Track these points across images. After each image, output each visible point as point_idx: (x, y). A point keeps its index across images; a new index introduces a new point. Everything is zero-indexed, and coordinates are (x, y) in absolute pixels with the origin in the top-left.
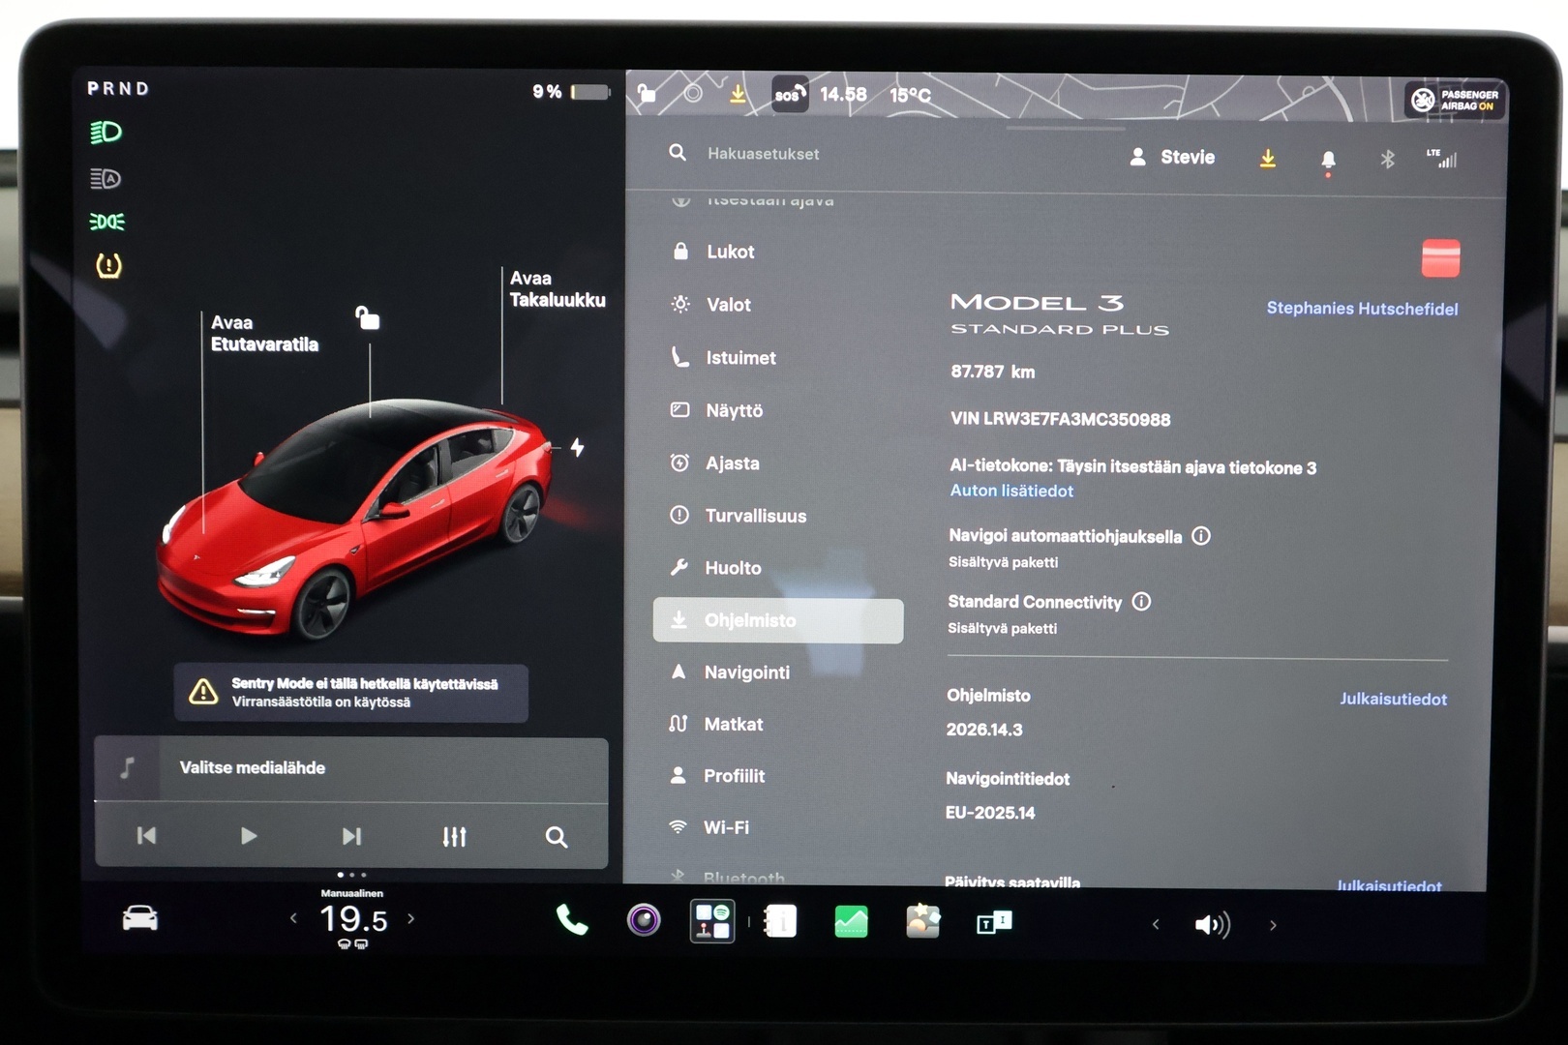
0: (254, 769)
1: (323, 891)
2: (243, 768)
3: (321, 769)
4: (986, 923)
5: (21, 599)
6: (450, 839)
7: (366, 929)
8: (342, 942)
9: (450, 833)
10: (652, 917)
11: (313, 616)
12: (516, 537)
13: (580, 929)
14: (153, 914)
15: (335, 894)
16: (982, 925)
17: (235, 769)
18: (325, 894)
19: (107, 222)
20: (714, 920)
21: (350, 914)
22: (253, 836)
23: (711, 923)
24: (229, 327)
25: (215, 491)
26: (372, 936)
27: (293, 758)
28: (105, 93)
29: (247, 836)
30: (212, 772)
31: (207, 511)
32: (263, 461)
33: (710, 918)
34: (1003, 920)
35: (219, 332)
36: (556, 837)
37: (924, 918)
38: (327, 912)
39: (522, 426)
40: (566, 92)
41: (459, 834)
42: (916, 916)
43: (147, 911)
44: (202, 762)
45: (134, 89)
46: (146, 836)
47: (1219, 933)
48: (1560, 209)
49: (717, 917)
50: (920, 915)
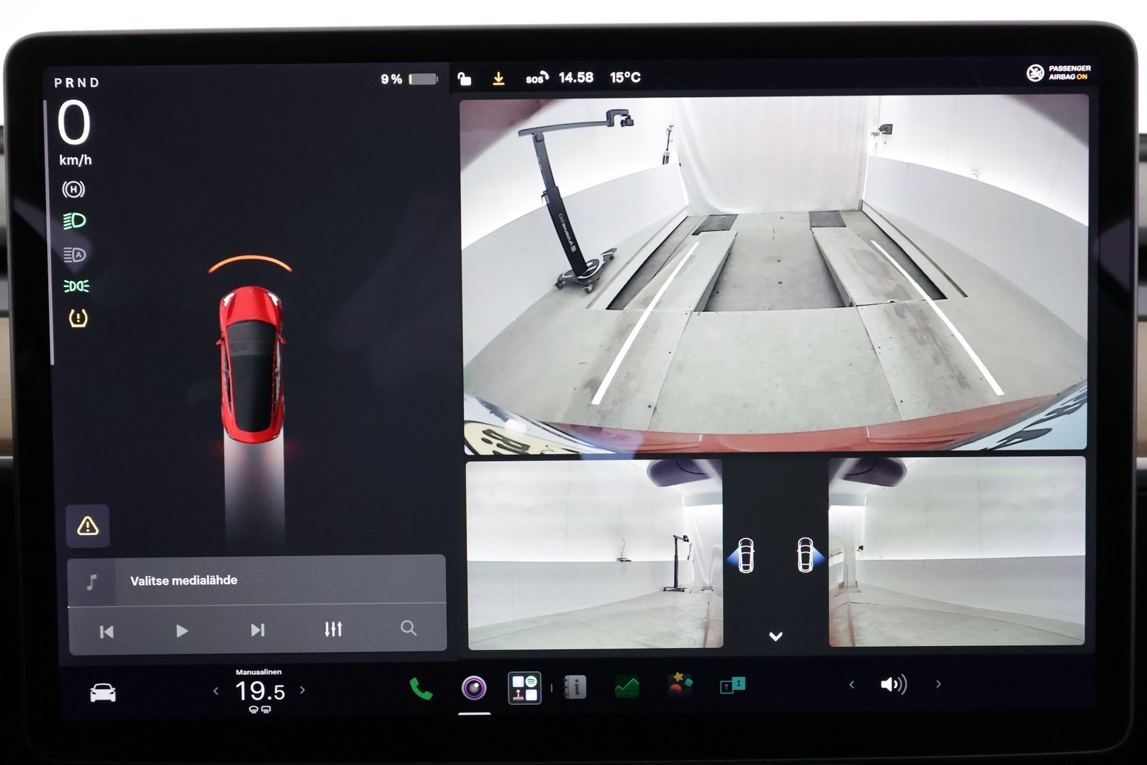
0: (185, 582)
1: (237, 671)
2: (176, 581)
3: (234, 581)
4: (727, 686)
5: (12, 458)
6: (330, 631)
7: (270, 698)
8: (252, 709)
9: (330, 626)
10: (480, 686)
13: (427, 696)
14: (112, 689)
15: (246, 673)
16: (724, 687)
17: (171, 582)
18: (238, 673)
20: (526, 688)
21: (257, 687)
22: (186, 631)
23: (524, 689)
26: (274, 703)
27: (213, 573)
28: (67, 86)
29: (181, 631)
30: (154, 584)
33: (522, 686)
34: (739, 683)
36: (408, 628)
37: (681, 683)
38: (241, 686)
40: (405, 79)
41: (337, 627)
42: (675, 681)
43: (108, 688)
44: (146, 577)
45: (88, 83)
46: (107, 632)
47: (899, 690)
48: (1138, 148)
49: (529, 685)
50: (677, 681)
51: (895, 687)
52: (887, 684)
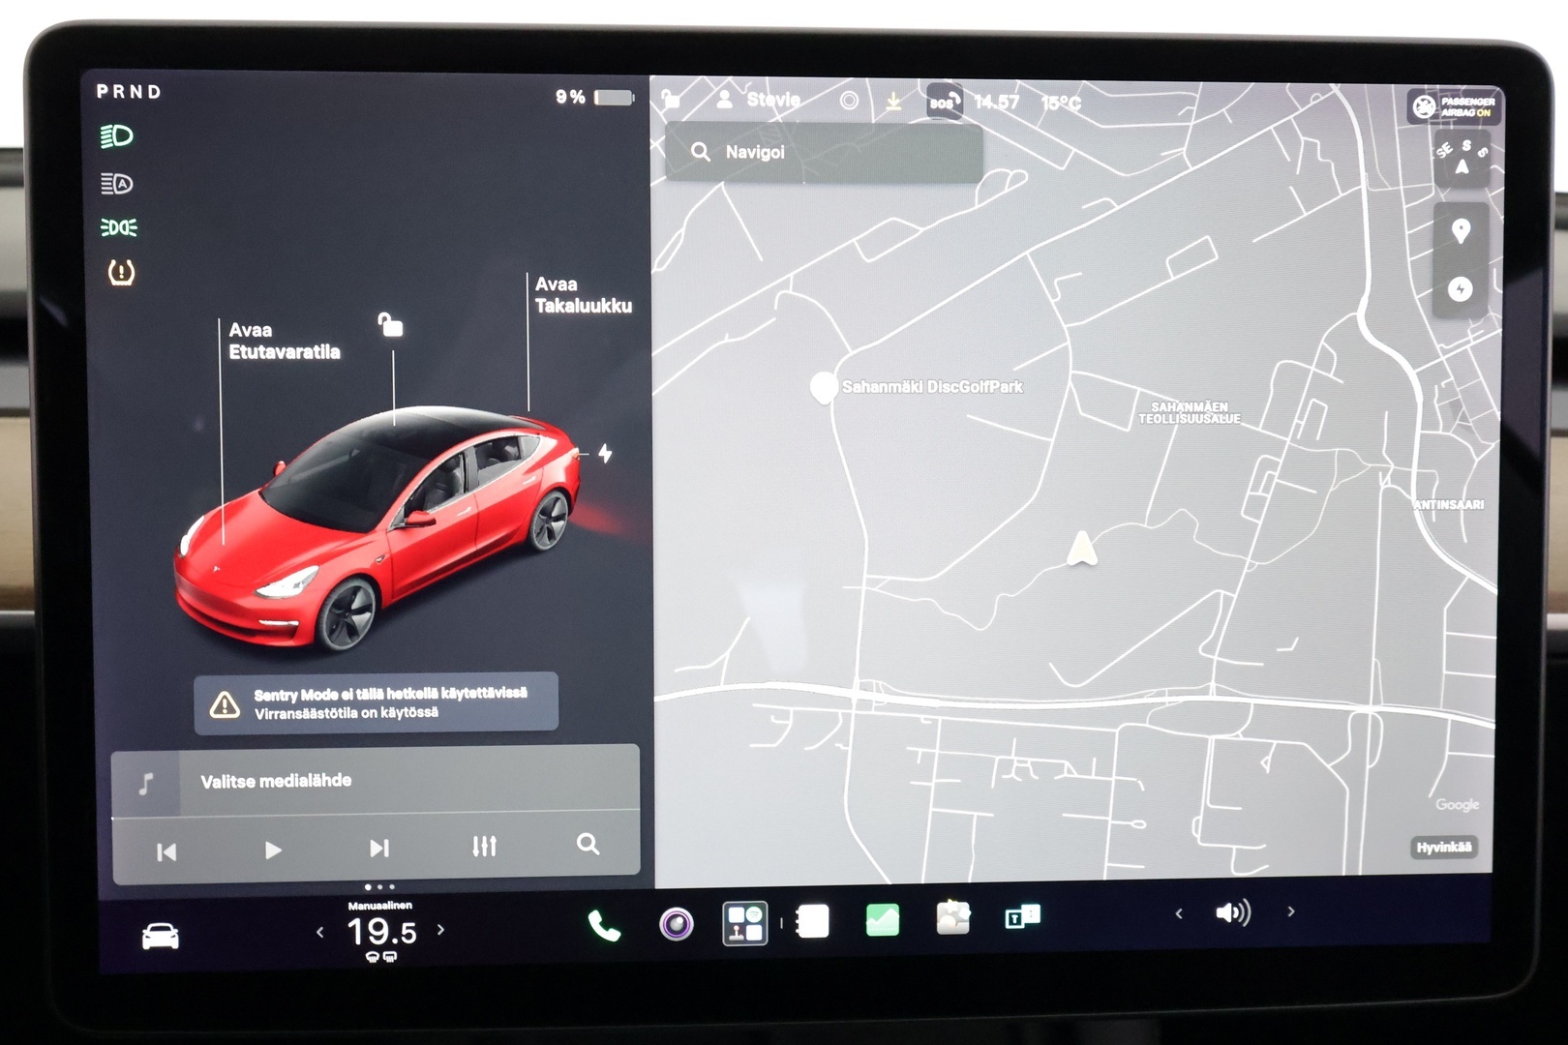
0: (279, 782)
1: (350, 904)
2: (266, 781)
3: (347, 781)
4: (1015, 917)
5: (32, 613)
6: (480, 849)
7: (395, 941)
8: (371, 955)
9: (480, 842)
11: (337, 626)
12: (543, 544)
13: (613, 935)
14: (174, 931)
15: (362, 907)
16: (1011, 919)
17: (258, 783)
18: (352, 907)
19: (119, 227)
20: (747, 923)
21: (378, 927)
22: (278, 850)
23: (743, 926)
24: (247, 334)
25: (235, 501)
26: (401, 948)
27: (318, 770)
28: (116, 96)
29: (272, 850)
30: (234, 786)
31: (226, 522)
32: (284, 469)
33: (742, 921)
34: (1031, 914)
35: (237, 339)
36: (587, 844)
37: (954, 914)
38: (354, 927)
39: (550, 432)
40: (590, 97)
41: (489, 843)
42: (946, 913)
43: (168, 929)
44: (224, 776)
45: (145, 92)
46: (166, 852)
47: (1240, 921)
48: (1554, 211)
49: (750, 919)
50: (950, 912)
51: (1236, 916)
52: (1225, 913)
